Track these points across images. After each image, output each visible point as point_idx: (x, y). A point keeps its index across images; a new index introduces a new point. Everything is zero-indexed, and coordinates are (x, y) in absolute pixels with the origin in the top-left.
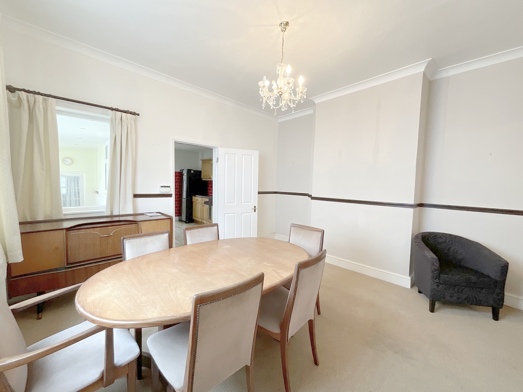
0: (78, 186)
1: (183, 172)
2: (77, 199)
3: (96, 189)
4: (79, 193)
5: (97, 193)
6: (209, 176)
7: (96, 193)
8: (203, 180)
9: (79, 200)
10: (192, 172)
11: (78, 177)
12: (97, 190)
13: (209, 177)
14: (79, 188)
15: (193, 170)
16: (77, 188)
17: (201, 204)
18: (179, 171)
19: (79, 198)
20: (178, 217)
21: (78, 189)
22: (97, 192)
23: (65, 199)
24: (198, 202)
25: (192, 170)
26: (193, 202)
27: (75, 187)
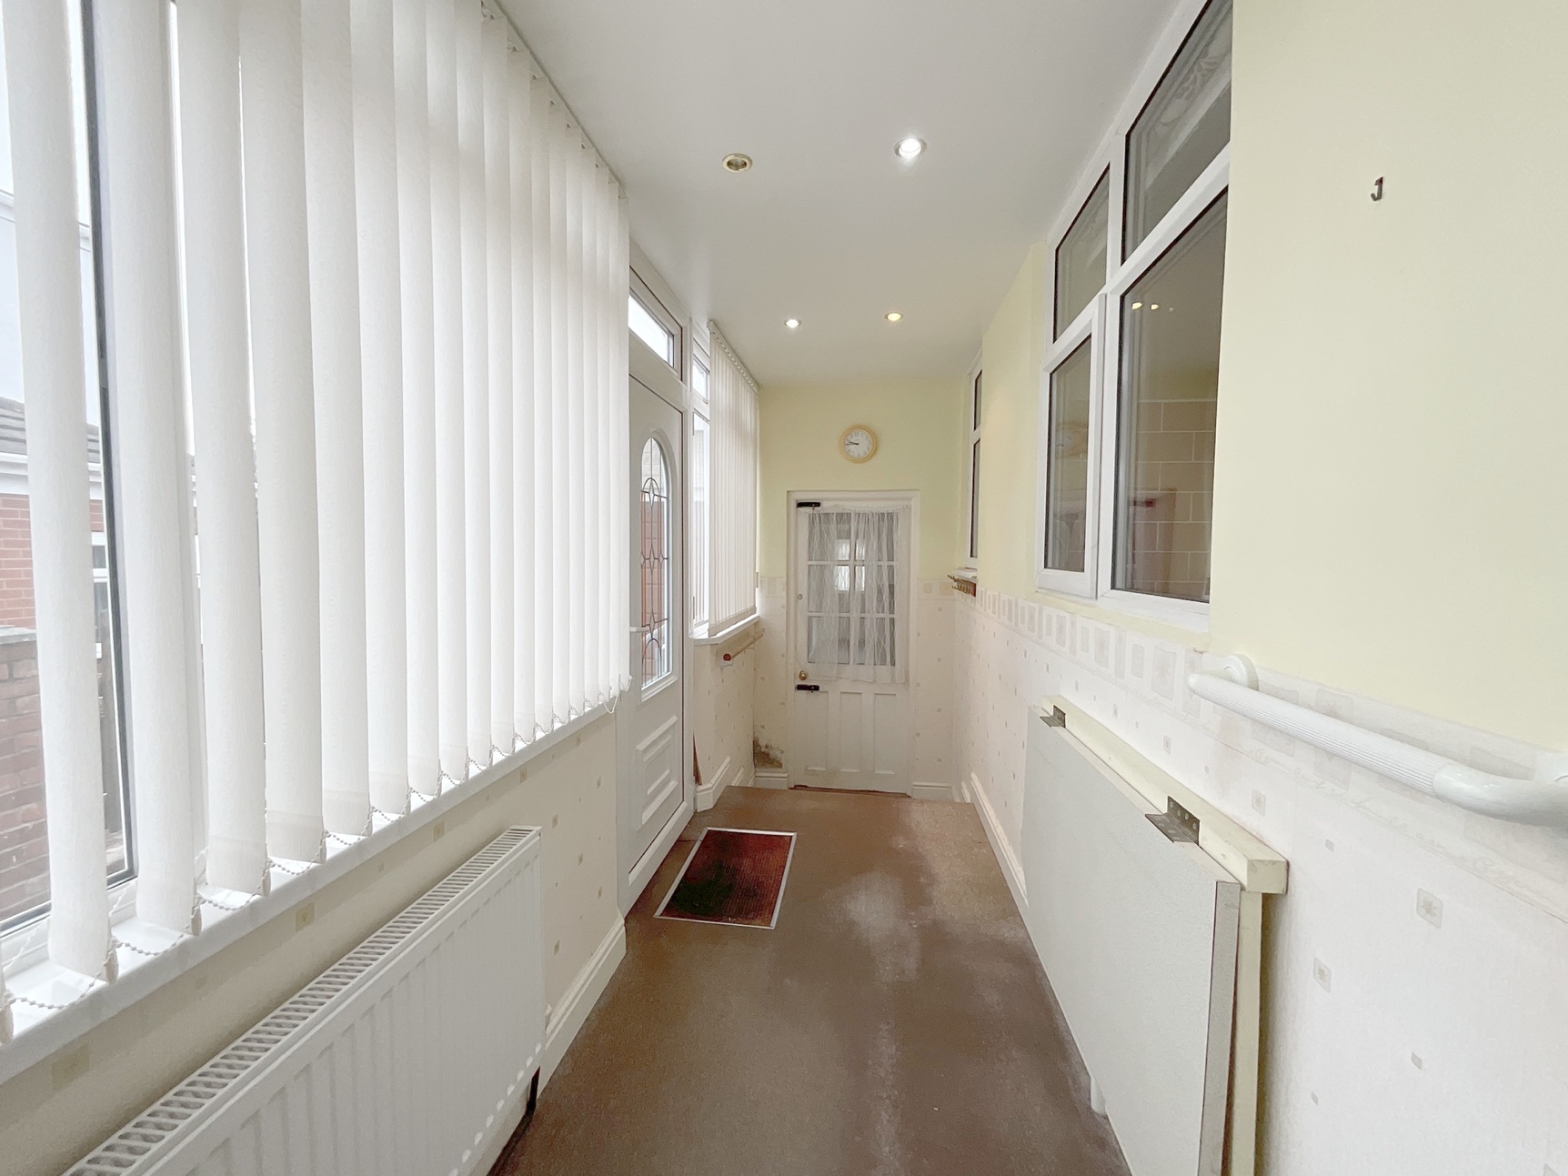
0: (891, 558)
2: (887, 615)
3: (960, 569)
4: (891, 587)
5: (967, 591)
7: (960, 589)
9: (892, 621)
11: (891, 516)
12: (969, 575)
14: (894, 563)
16: (885, 563)
19: (892, 611)
21: (891, 568)
22: (970, 587)
23: (844, 615)
27: (879, 560)
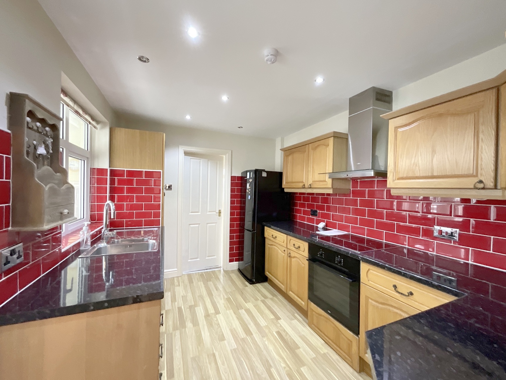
1: (247, 177)
6: (303, 182)
8: (286, 190)
10: (264, 175)
13: (301, 185)
15: (266, 172)
17: (286, 249)
18: (240, 175)
20: (237, 262)
24: (277, 241)
25: (264, 171)
26: (266, 240)
